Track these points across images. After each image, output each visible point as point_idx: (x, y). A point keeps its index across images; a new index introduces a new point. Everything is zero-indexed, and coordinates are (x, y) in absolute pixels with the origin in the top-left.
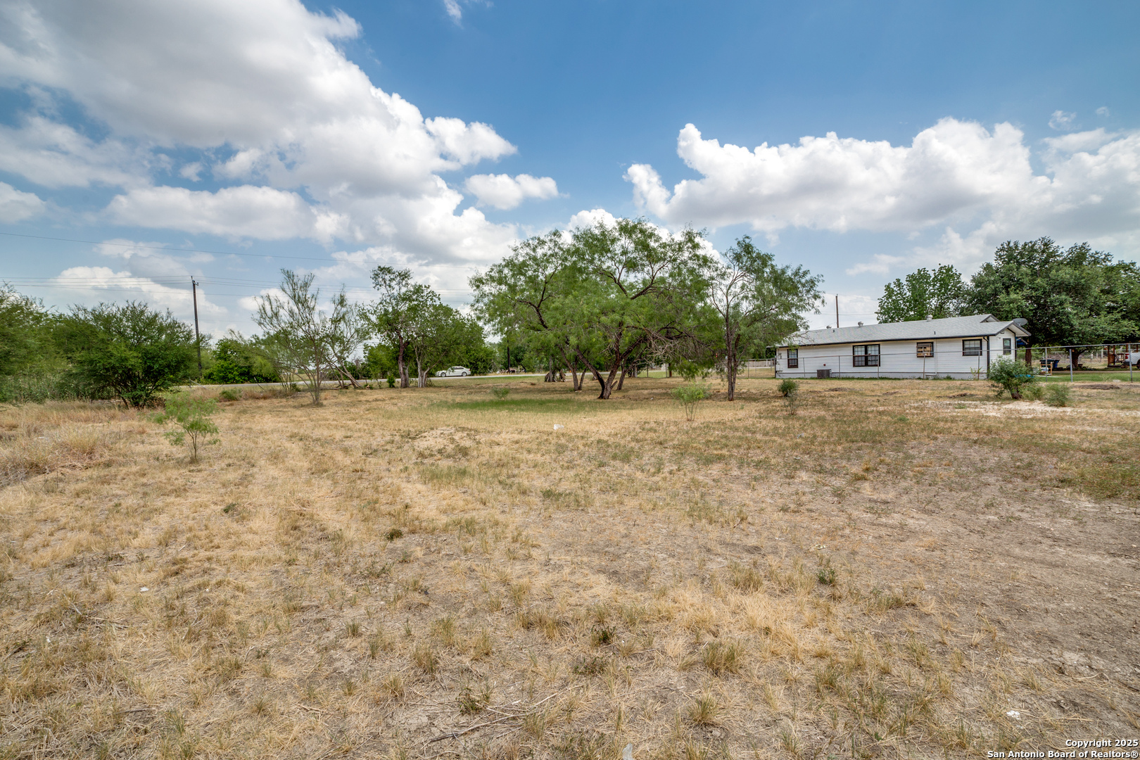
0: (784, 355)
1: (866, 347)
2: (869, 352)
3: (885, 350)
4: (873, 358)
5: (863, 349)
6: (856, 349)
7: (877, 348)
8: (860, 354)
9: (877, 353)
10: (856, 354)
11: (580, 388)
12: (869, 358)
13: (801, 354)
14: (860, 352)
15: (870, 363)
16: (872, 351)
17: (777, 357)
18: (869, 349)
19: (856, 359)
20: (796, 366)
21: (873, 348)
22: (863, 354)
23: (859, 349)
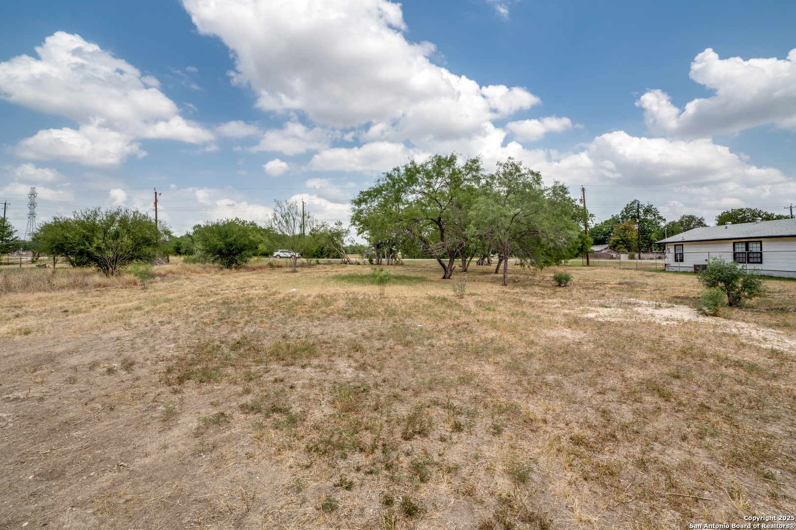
0: (672, 250)
1: (747, 244)
2: (750, 249)
3: (767, 247)
4: (755, 255)
5: (744, 246)
6: (737, 246)
7: (759, 245)
8: (740, 250)
9: (759, 250)
10: (737, 250)
11: (465, 271)
12: (751, 255)
13: (687, 249)
14: (741, 248)
15: (751, 260)
16: (754, 248)
17: (666, 251)
18: (751, 245)
19: (737, 255)
20: (682, 260)
21: (754, 245)
22: (744, 250)
23: (740, 246)
